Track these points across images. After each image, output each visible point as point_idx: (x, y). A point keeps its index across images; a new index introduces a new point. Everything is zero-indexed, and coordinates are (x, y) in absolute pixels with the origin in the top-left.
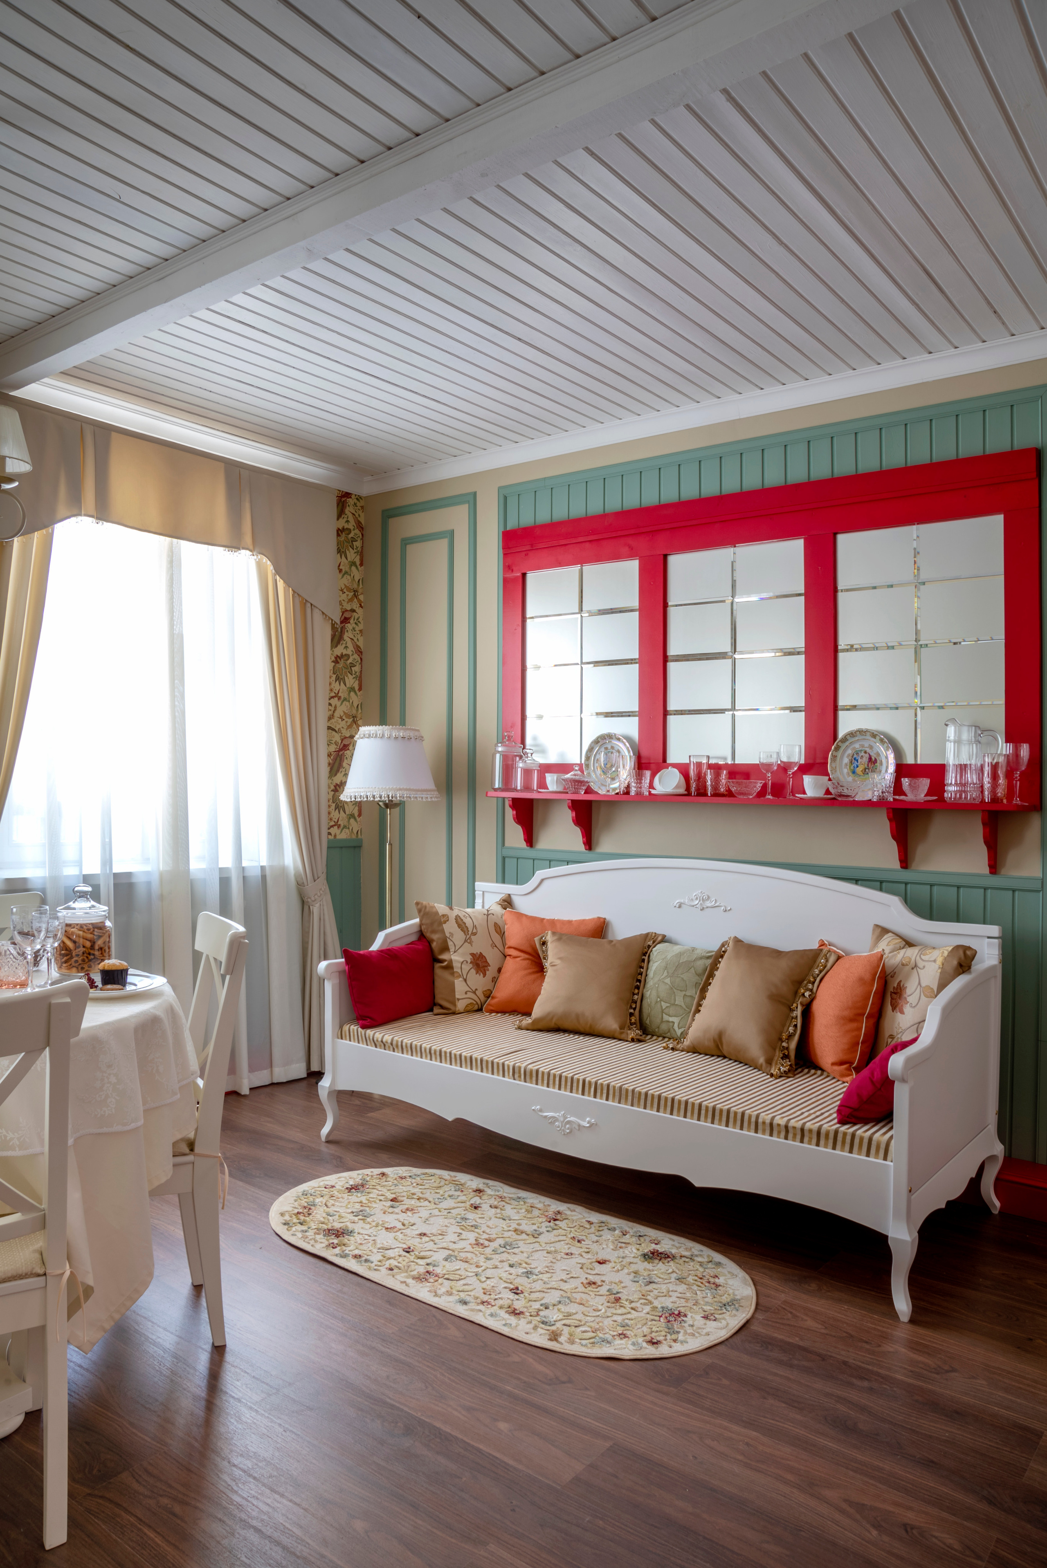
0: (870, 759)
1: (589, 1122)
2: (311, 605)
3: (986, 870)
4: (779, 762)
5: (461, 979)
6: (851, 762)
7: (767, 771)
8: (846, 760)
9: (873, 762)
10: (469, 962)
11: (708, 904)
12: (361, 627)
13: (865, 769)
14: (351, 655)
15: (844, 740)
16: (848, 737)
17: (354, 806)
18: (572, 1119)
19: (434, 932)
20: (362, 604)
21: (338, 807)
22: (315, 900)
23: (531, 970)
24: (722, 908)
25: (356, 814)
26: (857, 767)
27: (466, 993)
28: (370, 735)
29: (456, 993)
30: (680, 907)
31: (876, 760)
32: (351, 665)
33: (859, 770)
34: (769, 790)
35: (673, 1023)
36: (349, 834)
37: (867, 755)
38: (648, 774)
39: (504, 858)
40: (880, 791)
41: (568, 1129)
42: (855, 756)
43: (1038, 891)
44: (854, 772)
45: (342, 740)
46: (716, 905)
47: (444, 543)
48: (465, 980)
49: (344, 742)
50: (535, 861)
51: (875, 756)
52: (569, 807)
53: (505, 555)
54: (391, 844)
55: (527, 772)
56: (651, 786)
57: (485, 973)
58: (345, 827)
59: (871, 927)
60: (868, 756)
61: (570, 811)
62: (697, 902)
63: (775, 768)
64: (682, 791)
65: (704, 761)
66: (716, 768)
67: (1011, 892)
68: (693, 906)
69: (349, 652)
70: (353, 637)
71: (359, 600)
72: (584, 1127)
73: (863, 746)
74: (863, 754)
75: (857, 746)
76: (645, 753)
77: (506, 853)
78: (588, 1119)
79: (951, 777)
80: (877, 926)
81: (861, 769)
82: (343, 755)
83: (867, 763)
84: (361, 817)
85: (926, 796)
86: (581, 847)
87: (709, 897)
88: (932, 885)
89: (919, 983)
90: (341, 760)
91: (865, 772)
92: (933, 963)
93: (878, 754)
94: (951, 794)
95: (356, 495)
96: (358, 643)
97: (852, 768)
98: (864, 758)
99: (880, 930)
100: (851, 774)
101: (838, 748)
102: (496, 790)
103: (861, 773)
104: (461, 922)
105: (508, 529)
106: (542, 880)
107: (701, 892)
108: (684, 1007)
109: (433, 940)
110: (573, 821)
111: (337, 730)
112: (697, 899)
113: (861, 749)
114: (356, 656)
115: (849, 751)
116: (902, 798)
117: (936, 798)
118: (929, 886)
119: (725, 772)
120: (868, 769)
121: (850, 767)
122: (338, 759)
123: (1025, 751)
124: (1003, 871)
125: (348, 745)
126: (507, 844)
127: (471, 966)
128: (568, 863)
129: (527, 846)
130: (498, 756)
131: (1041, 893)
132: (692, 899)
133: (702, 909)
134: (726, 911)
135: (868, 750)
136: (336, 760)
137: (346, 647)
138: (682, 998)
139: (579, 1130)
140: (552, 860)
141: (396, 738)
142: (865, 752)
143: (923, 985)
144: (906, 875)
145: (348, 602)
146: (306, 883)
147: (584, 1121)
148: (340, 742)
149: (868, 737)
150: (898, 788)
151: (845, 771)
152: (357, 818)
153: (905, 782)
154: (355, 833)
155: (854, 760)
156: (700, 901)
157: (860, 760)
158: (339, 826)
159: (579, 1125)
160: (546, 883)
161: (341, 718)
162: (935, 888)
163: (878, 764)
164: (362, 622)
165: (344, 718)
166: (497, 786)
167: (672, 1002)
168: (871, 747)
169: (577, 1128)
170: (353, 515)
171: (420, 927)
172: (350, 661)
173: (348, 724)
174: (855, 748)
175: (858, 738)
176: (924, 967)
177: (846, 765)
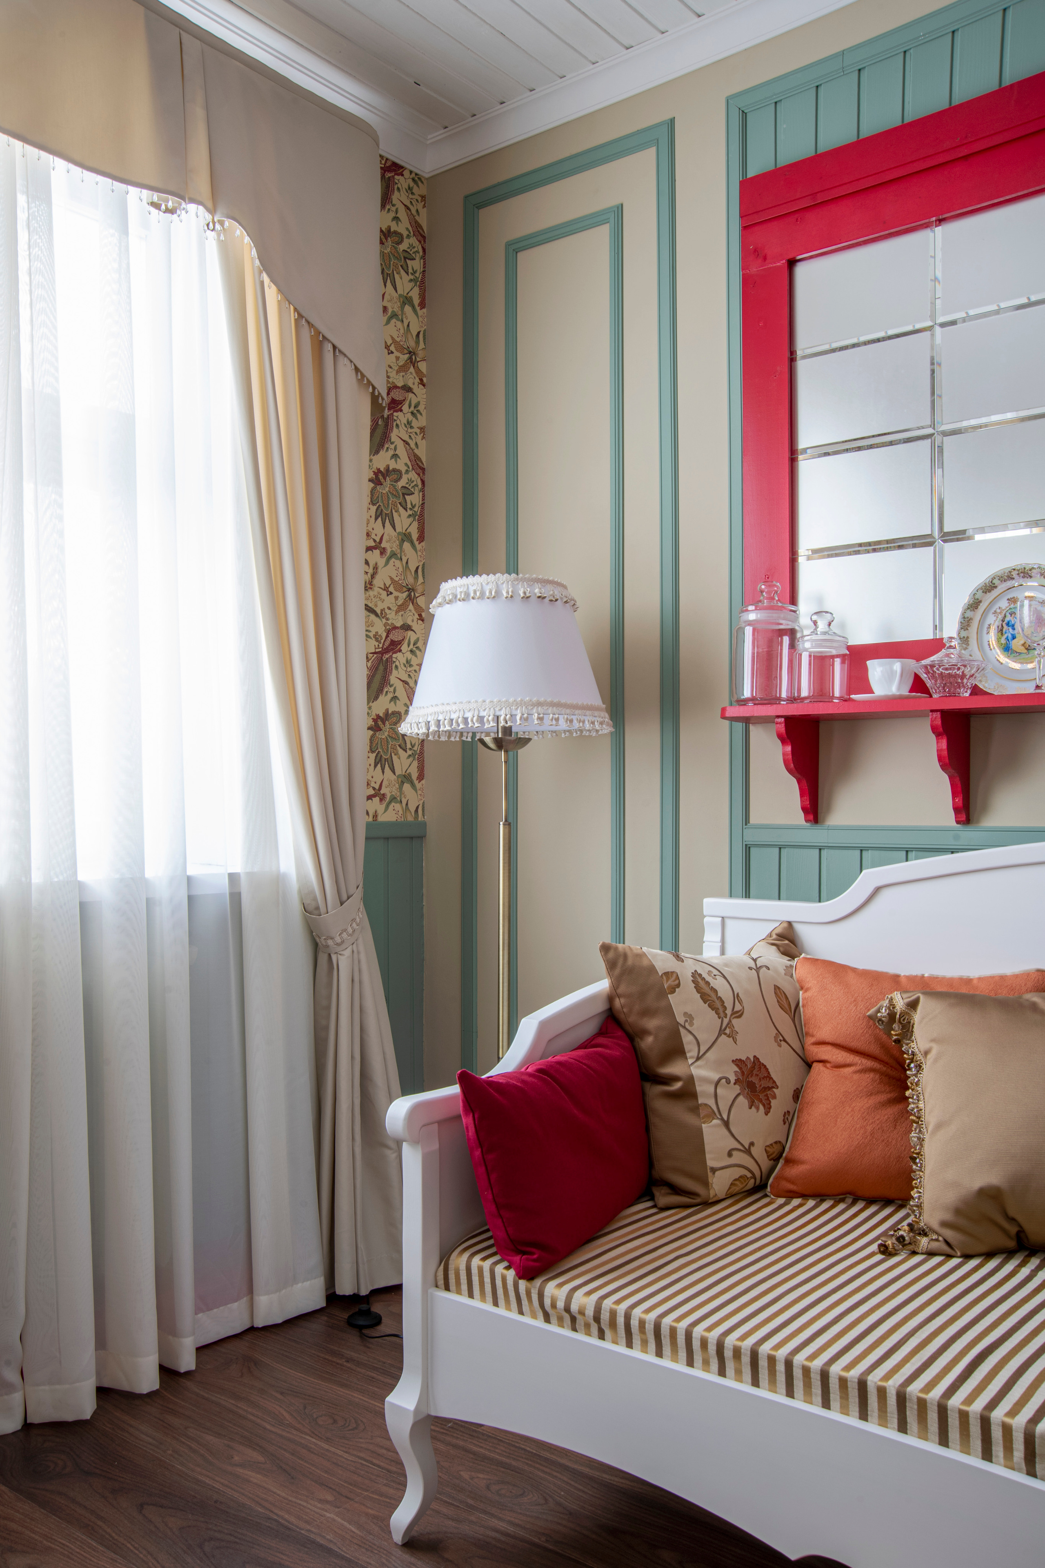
2: (334, 347)
5: (716, 1122)
10: (733, 1081)
12: (422, 421)
14: (403, 471)
17: (411, 759)
19: (647, 1012)
20: (425, 380)
21: (380, 760)
22: (343, 942)
23: (883, 1097)
25: (415, 775)
27: (730, 1154)
28: (467, 594)
29: (708, 1156)
32: (404, 491)
36: (401, 812)
39: (748, 849)
45: (388, 633)
47: (603, 234)
48: (726, 1124)
49: (391, 636)
50: (824, 853)
52: (934, 729)
53: (745, 228)
54: (509, 824)
55: (821, 663)
57: (769, 1104)
58: (393, 799)
61: (933, 737)
69: (401, 465)
70: (406, 438)
71: (418, 371)
77: (751, 837)
82: (389, 661)
84: (423, 782)
86: (948, 818)
90: (386, 669)
95: (411, 172)
96: (416, 451)
102: (743, 702)
104: (707, 990)
105: (750, 174)
106: (877, 890)
109: (645, 1032)
110: (940, 758)
111: (379, 612)
114: (413, 475)
122: (381, 668)
125: (400, 643)
126: (753, 820)
127: (737, 1089)
128: (908, 853)
129: (806, 821)
130: (748, 631)
136: (377, 669)
137: (395, 456)
140: (867, 849)
141: (526, 598)
145: (398, 372)
146: (323, 909)
148: (384, 635)
152: (416, 782)
154: (413, 810)
158: (382, 798)
160: (885, 896)
161: (386, 589)
164: (424, 413)
165: (391, 589)
166: (747, 693)
170: (408, 208)
171: (610, 999)
172: (402, 483)
173: (400, 602)
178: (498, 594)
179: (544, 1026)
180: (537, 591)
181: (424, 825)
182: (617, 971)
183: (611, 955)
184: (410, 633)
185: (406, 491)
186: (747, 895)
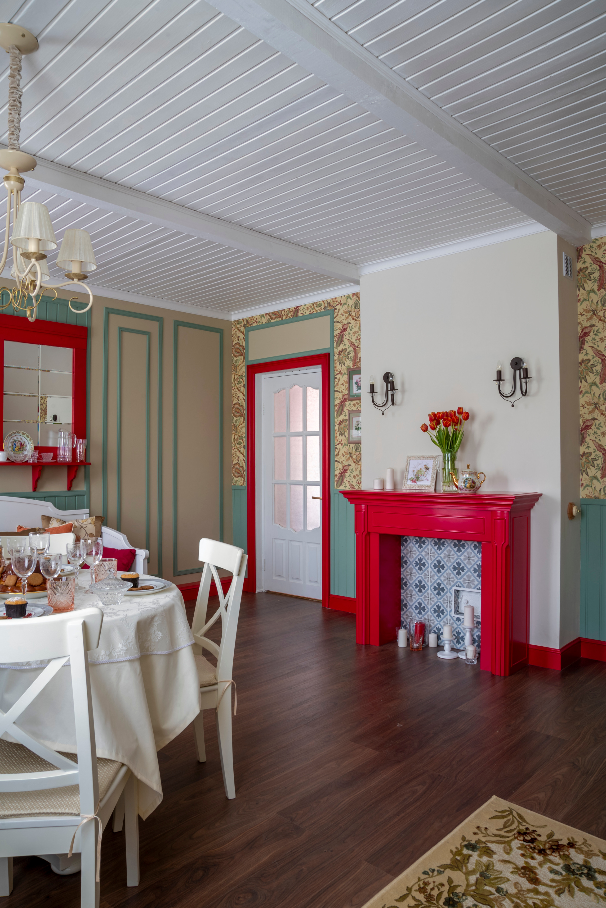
0: (21, 444)
3: (67, 489)
9: (22, 446)
15: (9, 435)
16: (12, 434)
26: (15, 447)
31: (24, 444)
33: (16, 449)
37: (20, 443)
40: (28, 458)
42: (14, 442)
43: (84, 496)
44: (14, 450)
73: (17, 438)
74: (18, 442)
79: (61, 452)
80: (43, 516)
83: (20, 446)
85: (52, 460)
89: (86, 533)
91: (19, 450)
93: (25, 442)
94: (61, 459)
98: (18, 444)
99: (46, 517)
100: (12, 451)
101: (6, 439)
103: (17, 450)
115: (11, 440)
116: (42, 461)
117: (55, 461)
121: (12, 448)
124: (72, 489)
131: (85, 496)
135: (20, 440)
142: (19, 441)
144: (35, 494)
149: (21, 434)
150: (38, 457)
151: (10, 449)
153: (42, 454)
155: (13, 444)
157: (16, 445)
163: (25, 446)
168: (21, 439)
174: (14, 439)
175: (15, 435)
176: (86, 527)
177: (10, 447)
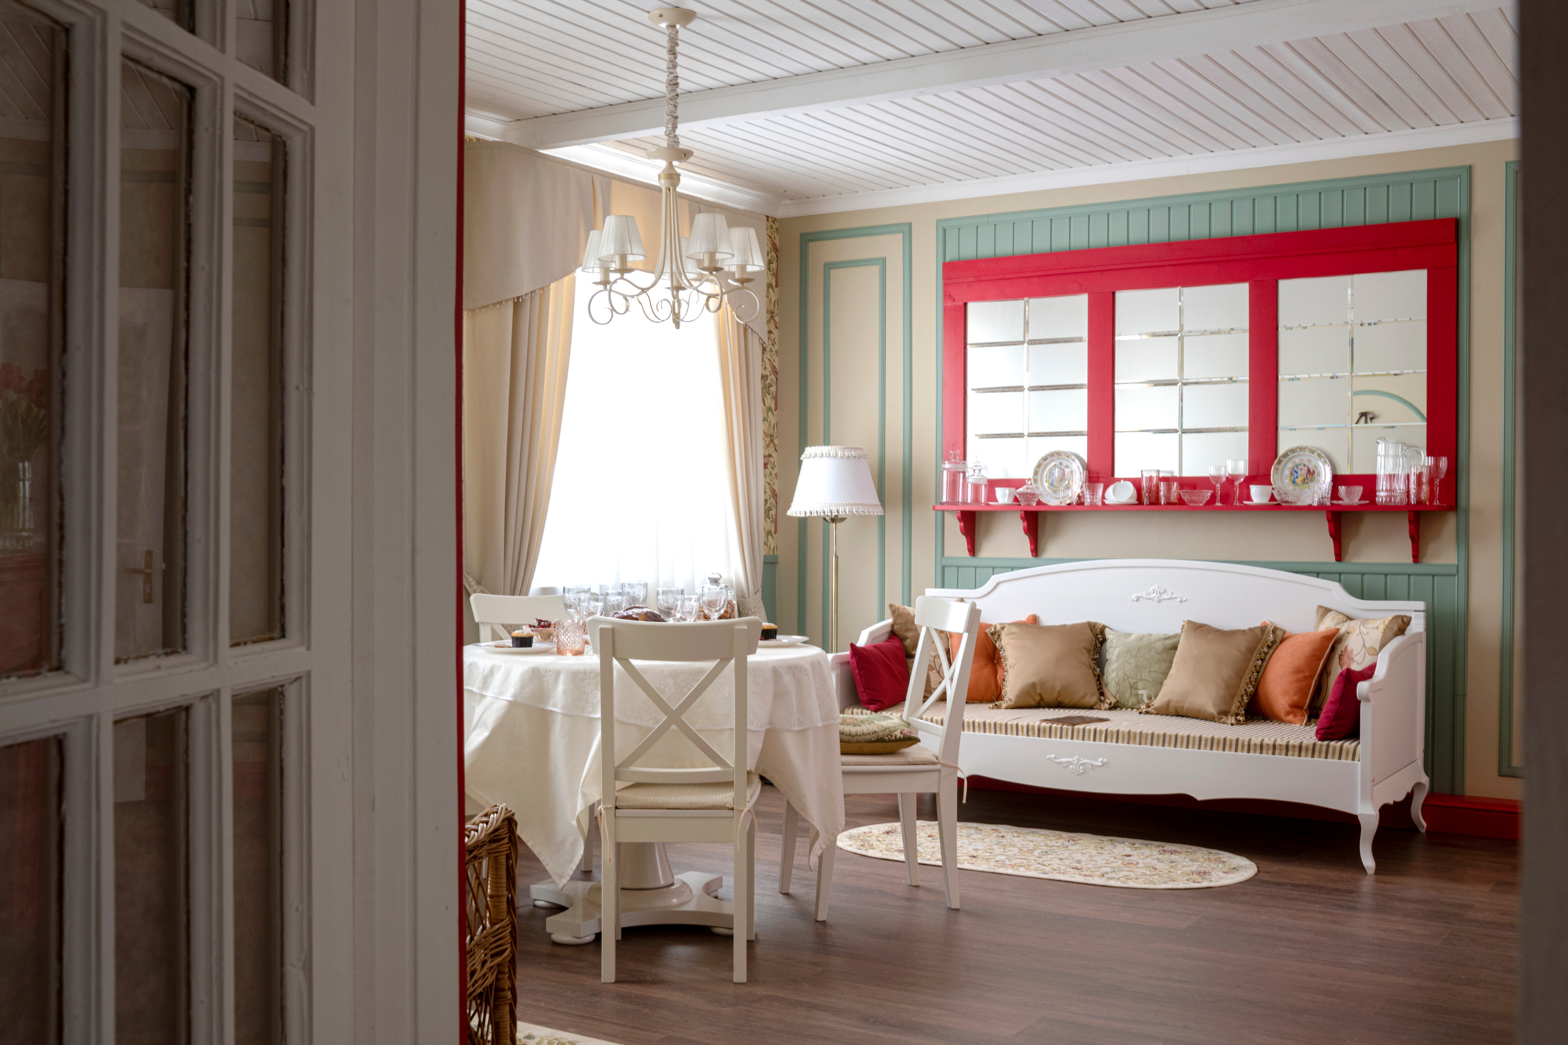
0: (1309, 471)
1: (1101, 762)
2: (752, 330)
3: (1410, 560)
4: (1227, 475)
5: (934, 671)
6: (1292, 474)
7: (1217, 482)
8: (1287, 472)
9: (1311, 474)
11: (1165, 596)
12: (776, 347)
13: (1304, 480)
14: (768, 375)
15: (1286, 455)
16: (1289, 453)
17: (771, 523)
18: (1086, 761)
19: (908, 630)
20: (778, 325)
22: (755, 612)
24: (1178, 600)
25: (773, 531)
26: (1297, 477)
29: (932, 684)
30: (1137, 600)
31: (1314, 472)
33: (1299, 481)
34: (1218, 498)
35: (1142, 695)
36: (768, 550)
38: (1101, 487)
39: (943, 568)
40: (1321, 497)
41: (1082, 769)
42: (1295, 468)
43: (1454, 575)
44: (1294, 482)
46: (1173, 596)
47: (875, 270)
50: (977, 569)
51: (1313, 468)
52: (1021, 518)
53: (945, 284)
54: (837, 557)
55: (976, 488)
56: (1103, 497)
59: (1315, 608)
60: (1307, 468)
61: (1022, 521)
62: (1155, 594)
63: (1224, 480)
64: (1134, 501)
65: (1154, 475)
66: (1168, 480)
67: (1431, 577)
68: (1150, 599)
69: (767, 372)
70: (769, 358)
71: (775, 322)
72: (1097, 766)
73: (1302, 460)
74: (1302, 466)
75: (1297, 460)
76: (1093, 468)
77: (945, 562)
78: (1100, 760)
79: (1382, 485)
80: (1320, 607)
81: (1301, 480)
83: (1306, 474)
84: (777, 534)
85: (1360, 500)
86: (1029, 554)
87: (1165, 591)
88: (1363, 574)
89: (1364, 646)
91: (1304, 481)
92: (1376, 630)
93: (1316, 467)
94: (1382, 499)
95: (772, 218)
96: (773, 364)
97: (1292, 478)
98: (1303, 471)
99: (1323, 609)
100: (1291, 484)
101: (1279, 463)
102: (943, 504)
103: (1300, 483)
105: (947, 261)
106: (998, 584)
107: (1158, 587)
108: (1151, 681)
109: (906, 638)
110: (1024, 530)
112: (1154, 592)
113: (1300, 462)
114: (773, 377)
115: (1290, 465)
116: (1340, 502)
117: (1367, 502)
118: (1360, 575)
119: (1175, 484)
120: (1307, 479)
121: (1290, 478)
123: (1444, 462)
124: (1425, 560)
125: (767, 464)
126: (946, 554)
128: (1012, 569)
129: (970, 555)
130: (945, 473)
131: (1457, 577)
132: (1149, 594)
133: (1159, 601)
134: (1182, 601)
135: (1307, 464)
138: (1148, 674)
139: (1092, 769)
140: (996, 568)
142: (1305, 465)
143: (1367, 646)
144: (1340, 567)
145: (769, 326)
146: (746, 595)
147: (1097, 761)
149: (1307, 452)
150: (1335, 494)
151: (1287, 481)
152: (774, 535)
153: (1342, 489)
154: (772, 549)
155: (1294, 472)
156: (1157, 594)
157: (1299, 472)
159: (1092, 765)
160: (1001, 586)
162: (1366, 577)
163: (1315, 476)
164: (777, 344)
165: (764, 437)
166: (944, 500)
167: (1139, 678)
168: (1309, 461)
169: (1090, 767)
170: (770, 237)
171: (893, 626)
172: (768, 381)
173: (767, 443)
174: (1294, 462)
175: (1296, 454)
176: (1368, 633)
177: (1286, 477)
178: (837, 455)
179: (871, 633)
180: (853, 453)
181: (776, 557)
182: (896, 614)
183: (893, 608)
184: (771, 458)
185: (770, 385)
186: (943, 587)
